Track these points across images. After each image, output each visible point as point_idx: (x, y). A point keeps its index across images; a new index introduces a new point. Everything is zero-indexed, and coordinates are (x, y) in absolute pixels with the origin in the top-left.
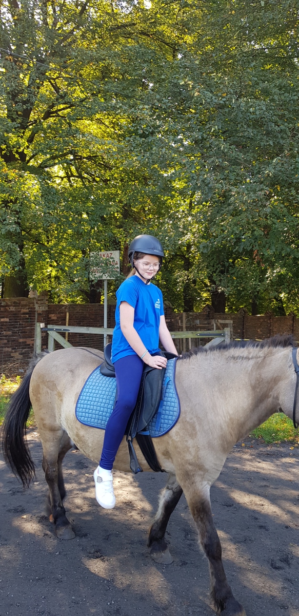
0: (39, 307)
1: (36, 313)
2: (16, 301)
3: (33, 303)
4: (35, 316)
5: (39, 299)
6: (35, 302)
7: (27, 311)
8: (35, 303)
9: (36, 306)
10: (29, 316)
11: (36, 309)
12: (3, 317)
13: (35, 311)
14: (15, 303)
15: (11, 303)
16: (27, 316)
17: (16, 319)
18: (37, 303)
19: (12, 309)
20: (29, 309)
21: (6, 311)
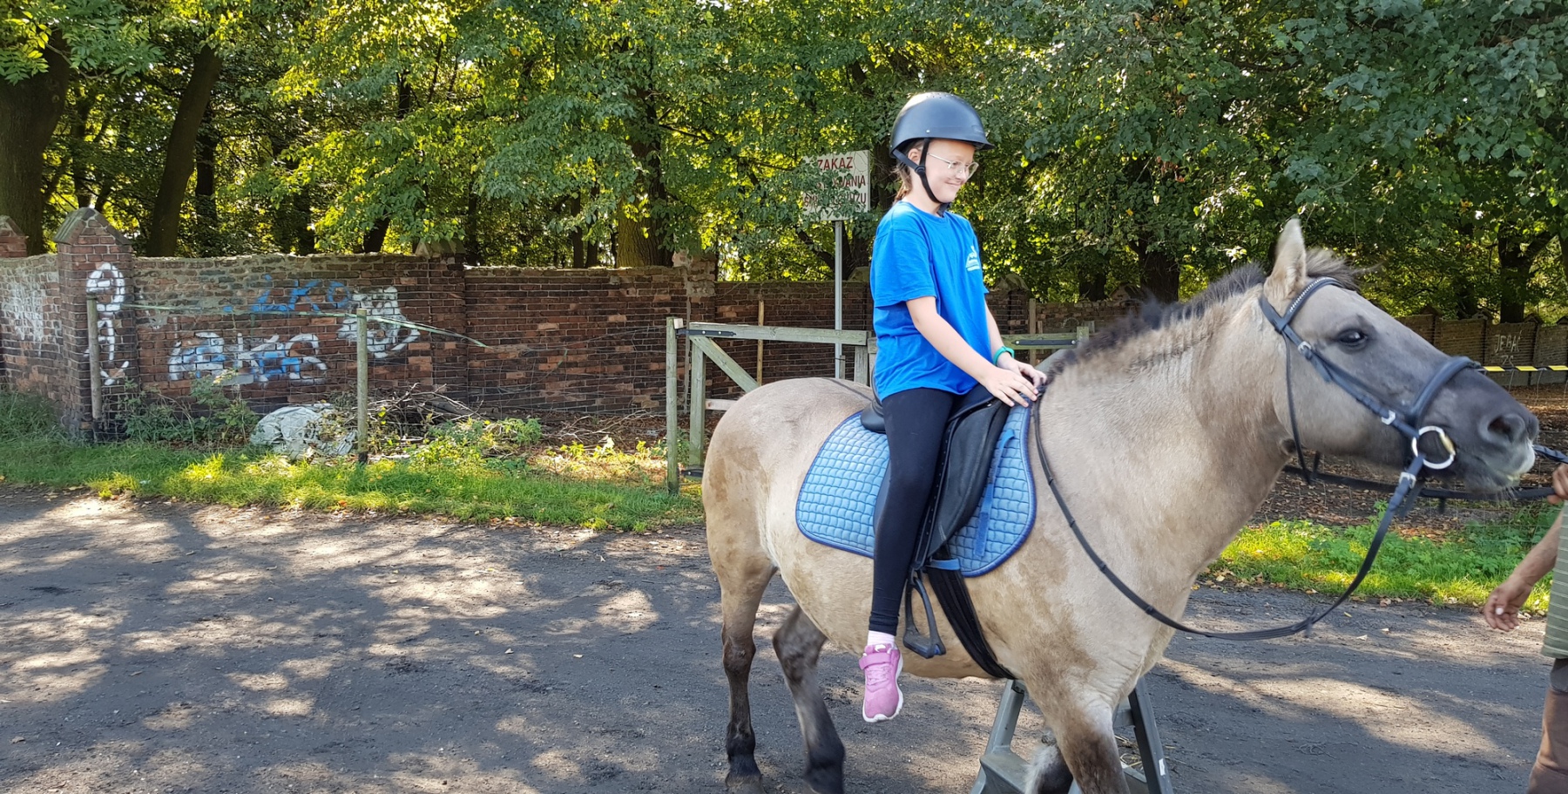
1: (687, 303)
2: (643, 274)
3: (681, 279)
4: (685, 311)
5: (695, 269)
6: (686, 276)
7: (668, 297)
8: (686, 279)
9: (688, 287)
10: (672, 310)
11: (688, 294)
12: (614, 313)
13: (686, 298)
14: (639, 278)
15: (632, 278)
16: (668, 309)
18: (689, 279)
19: (633, 293)
21: (620, 297)
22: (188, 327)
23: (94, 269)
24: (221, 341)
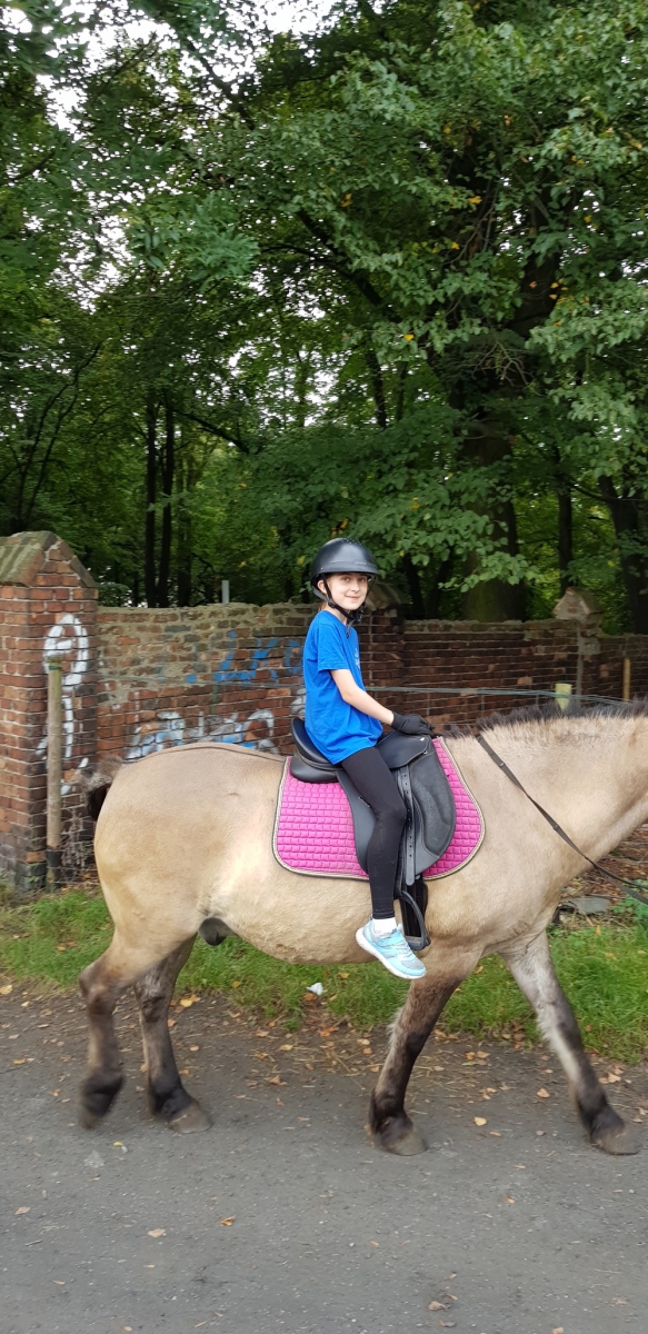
0: (587, 644)
1: (580, 662)
2: (547, 628)
3: (575, 635)
4: (575, 671)
5: (590, 622)
6: (578, 630)
7: (563, 655)
8: (579, 634)
9: (581, 642)
10: (568, 671)
11: (579, 652)
12: (523, 675)
13: (577, 657)
14: (546, 634)
15: (540, 634)
16: (564, 669)
17: (544, 680)
18: (583, 635)
19: (541, 651)
20: (566, 650)
21: (530, 656)
22: (150, 706)
23: (53, 624)
24: (182, 725)
